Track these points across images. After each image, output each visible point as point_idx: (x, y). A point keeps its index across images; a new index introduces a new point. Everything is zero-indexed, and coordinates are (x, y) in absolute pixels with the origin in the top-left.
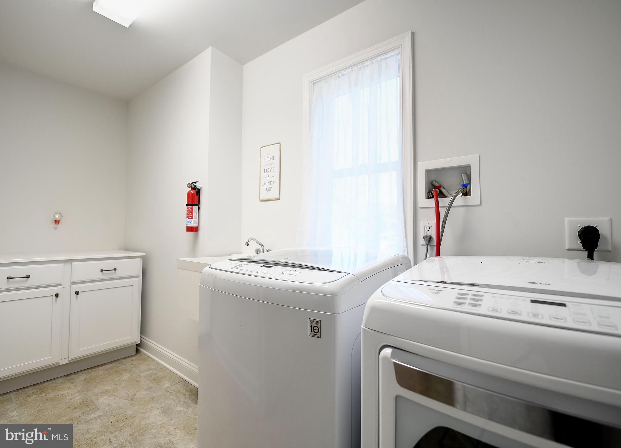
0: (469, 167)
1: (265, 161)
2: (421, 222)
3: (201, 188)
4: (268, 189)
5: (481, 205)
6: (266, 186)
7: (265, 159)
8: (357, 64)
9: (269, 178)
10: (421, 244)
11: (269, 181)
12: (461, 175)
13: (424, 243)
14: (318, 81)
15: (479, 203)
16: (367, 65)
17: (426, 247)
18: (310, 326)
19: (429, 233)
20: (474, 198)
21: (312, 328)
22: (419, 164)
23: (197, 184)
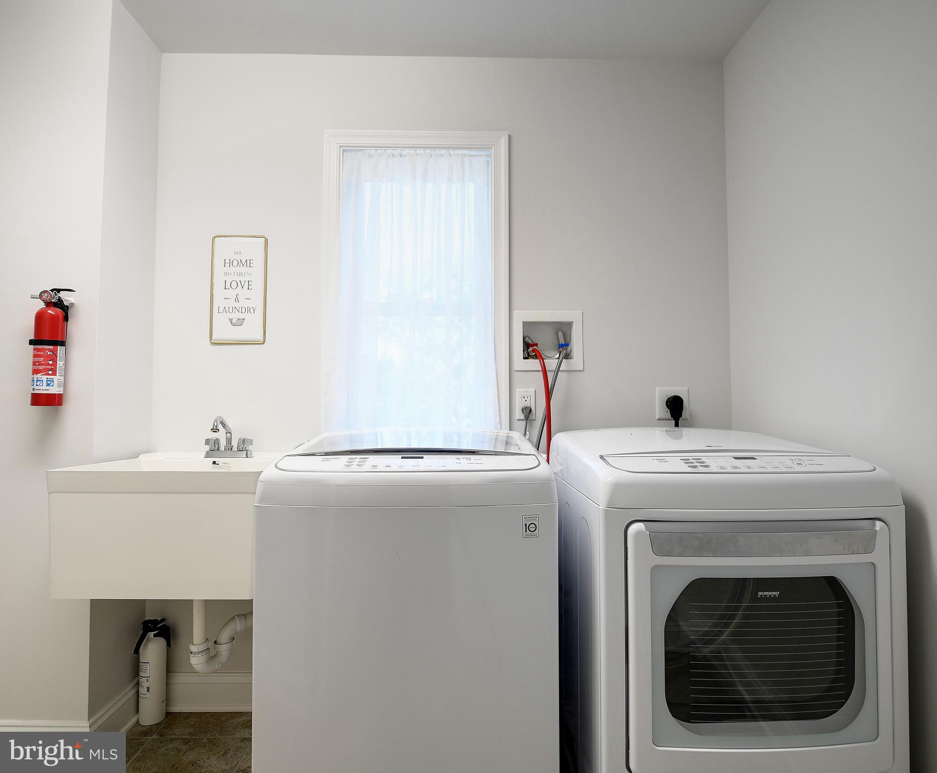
0: (570, 324)
1: (227, 265)
2: (517, 390)
3: (72, 304)
4: (234, 321)
5: (583, 371)
6: (231, 316)
7: (228, 261)
8: (425, 148)
9: (237, 300)
10: (517, 418)
11: (238, 305)
12: (557, 333)
13: (522, 417)
14: (354, 150)
15: (582, 369)
16: (442, 155)
17: (524, 423)
18: (524, 525)
19: (527, 404)
20: (576, 361)
21: (527, 527)
22: (515, 313)
23: (62, 295)
